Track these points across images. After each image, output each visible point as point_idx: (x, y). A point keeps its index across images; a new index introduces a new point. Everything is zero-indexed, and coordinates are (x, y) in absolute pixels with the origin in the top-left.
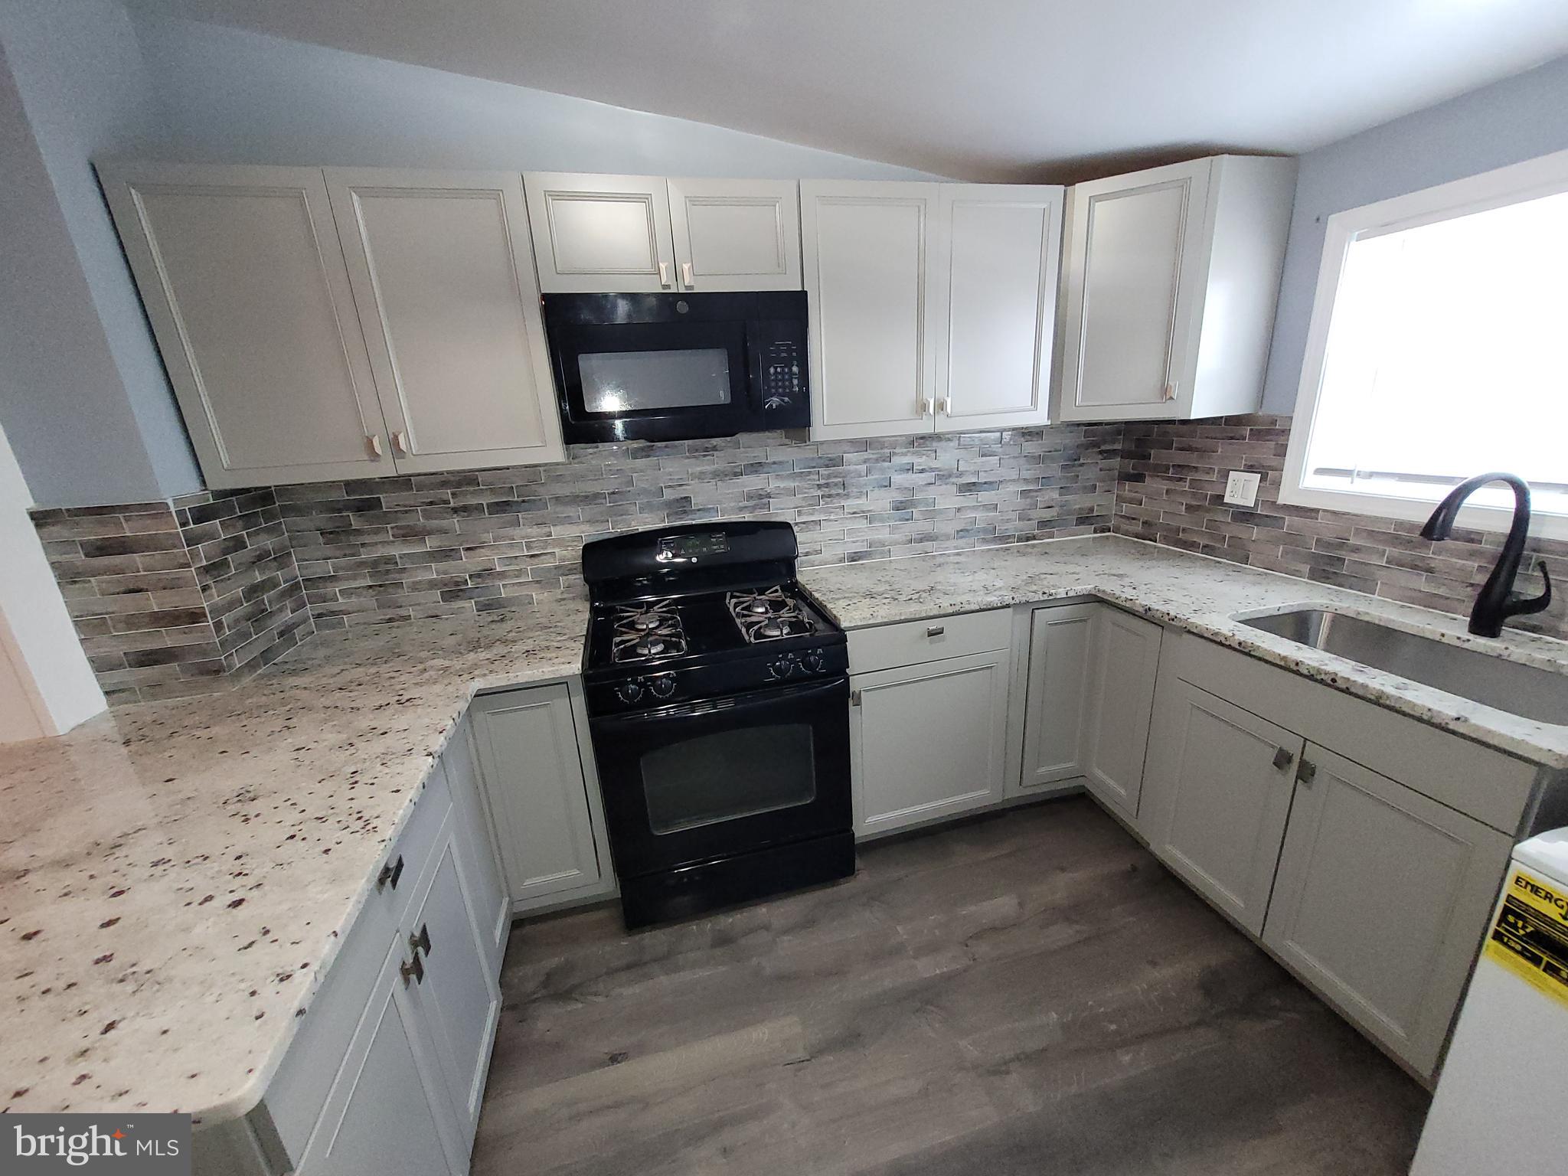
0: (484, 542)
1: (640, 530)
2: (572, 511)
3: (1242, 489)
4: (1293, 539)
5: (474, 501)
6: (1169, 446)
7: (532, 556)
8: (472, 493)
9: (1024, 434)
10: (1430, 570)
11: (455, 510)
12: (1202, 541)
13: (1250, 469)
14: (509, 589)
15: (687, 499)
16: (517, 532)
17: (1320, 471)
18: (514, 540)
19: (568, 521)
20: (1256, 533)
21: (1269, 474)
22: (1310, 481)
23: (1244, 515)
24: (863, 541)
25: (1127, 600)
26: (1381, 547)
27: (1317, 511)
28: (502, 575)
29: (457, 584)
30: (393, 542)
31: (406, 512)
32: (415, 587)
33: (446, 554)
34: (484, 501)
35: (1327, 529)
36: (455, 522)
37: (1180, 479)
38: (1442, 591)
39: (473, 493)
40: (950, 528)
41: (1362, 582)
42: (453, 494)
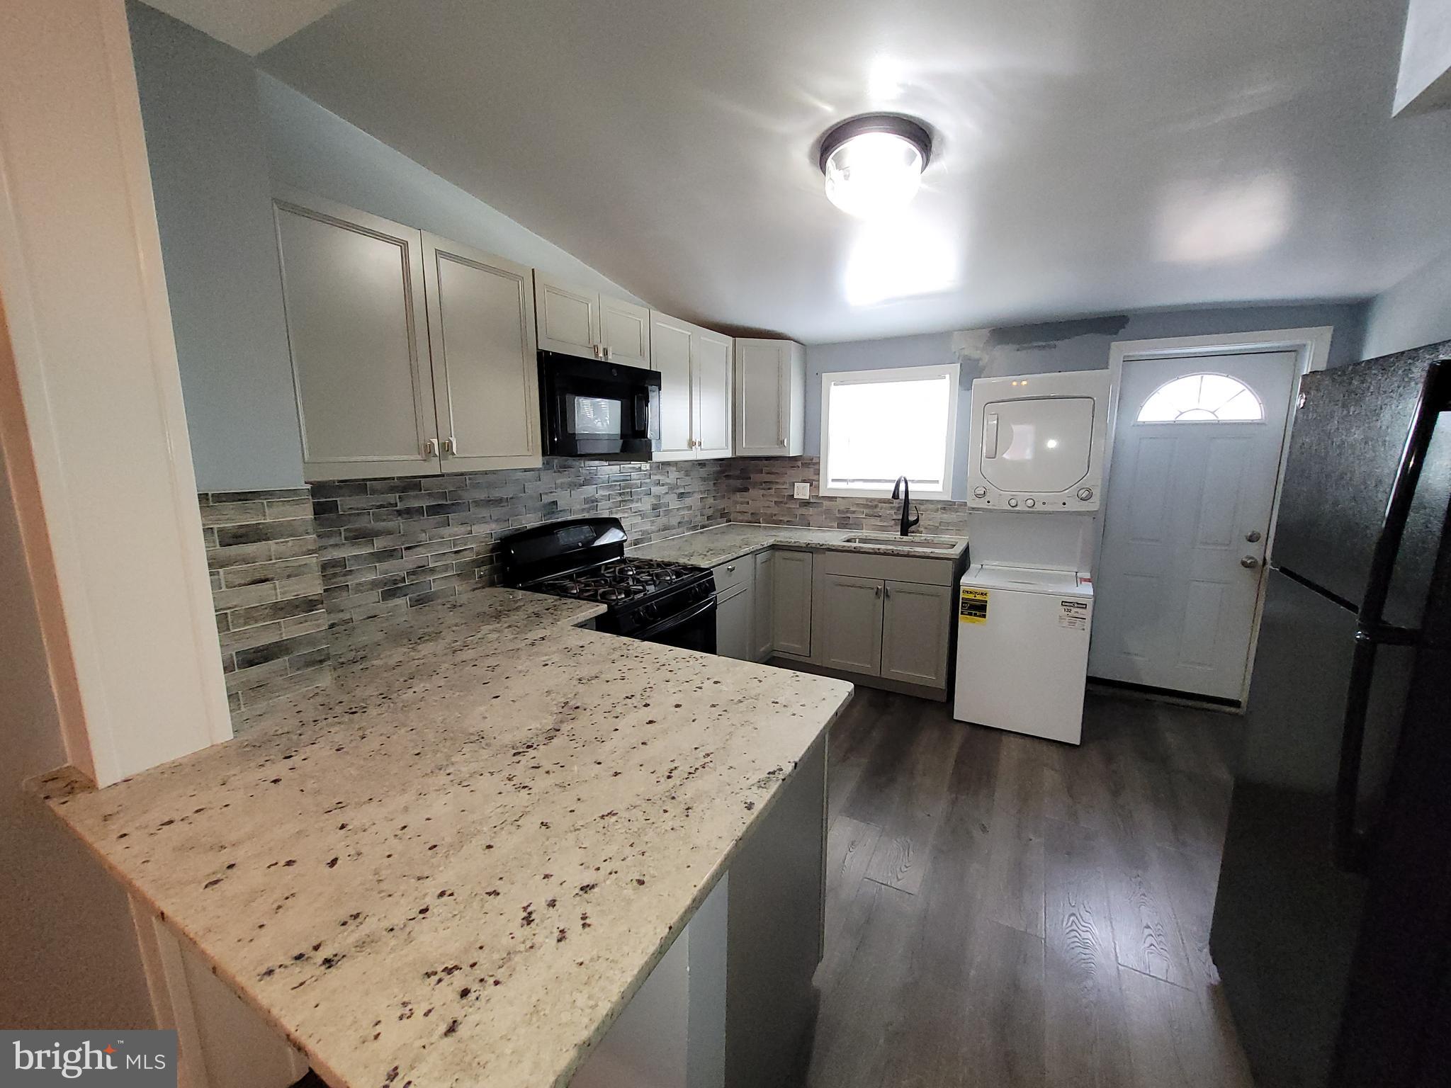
0: (421, 542)
1: (528, 528)
2: (485, 513)
3: (802, 491)
4: (828, 511)
5: (416, 504)
6: (761, 472)
7: (456, 552)
8: (414, 497)
9: (700, 464)
10: (880, 516)
11: (400, 513)
12: (786, 519)
13: (804, 481)
14: (438, 582)
15: (555, 503)
16: (446, 531)
17: (833, 480)
18: (444, 538)
19: (483, 521)
20: (811, 511)
21: (814, 483)
22: (831, 485)
23: (805, 503)
24: (639, 532)
25: (795, 542)
26: (862, 510)
27: (836, 497)
28: (433, 570)
29: (395, 582)
30: (344, 544)
31: (358, 514)
32: (359, 588)
33: (388, 554)
34: (425, 503)
35: (841, 505)
36: (398, 523)
37: (769, 489)
38: (885, 524)
39: (416, 497)
40: (674, 521)
41: (858, 526)
42: (400, 497)
